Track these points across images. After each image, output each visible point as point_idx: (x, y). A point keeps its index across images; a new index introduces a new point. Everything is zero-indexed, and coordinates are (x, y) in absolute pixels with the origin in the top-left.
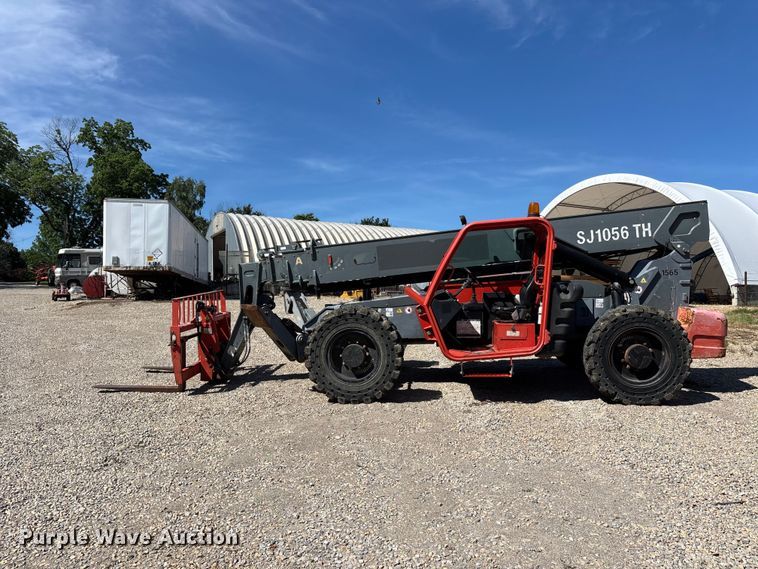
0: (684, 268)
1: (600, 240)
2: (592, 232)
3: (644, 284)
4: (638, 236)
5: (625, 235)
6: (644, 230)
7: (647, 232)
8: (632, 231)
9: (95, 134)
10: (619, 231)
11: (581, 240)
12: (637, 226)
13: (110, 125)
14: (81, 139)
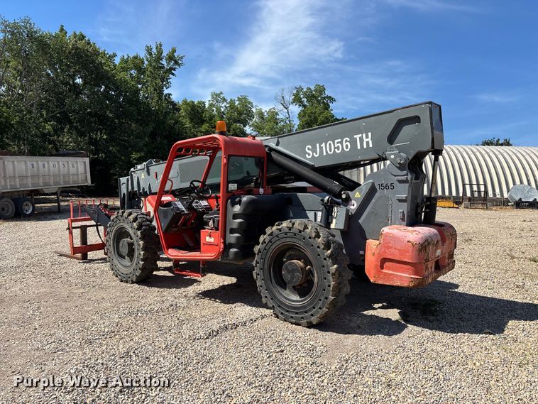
0: (400, 182)
1: (325, 154)
2: (318, 145)
3: (358, 198)
4: (359, 147)
5: (347, 147)
6: (365, 140)
7: (368, 143)
8: (353, 142)
9: (302, 96)
10: (341, 143)
11: (309, 155)
12: (357, 137)
13: (310, 89)
14: (294, 101)
